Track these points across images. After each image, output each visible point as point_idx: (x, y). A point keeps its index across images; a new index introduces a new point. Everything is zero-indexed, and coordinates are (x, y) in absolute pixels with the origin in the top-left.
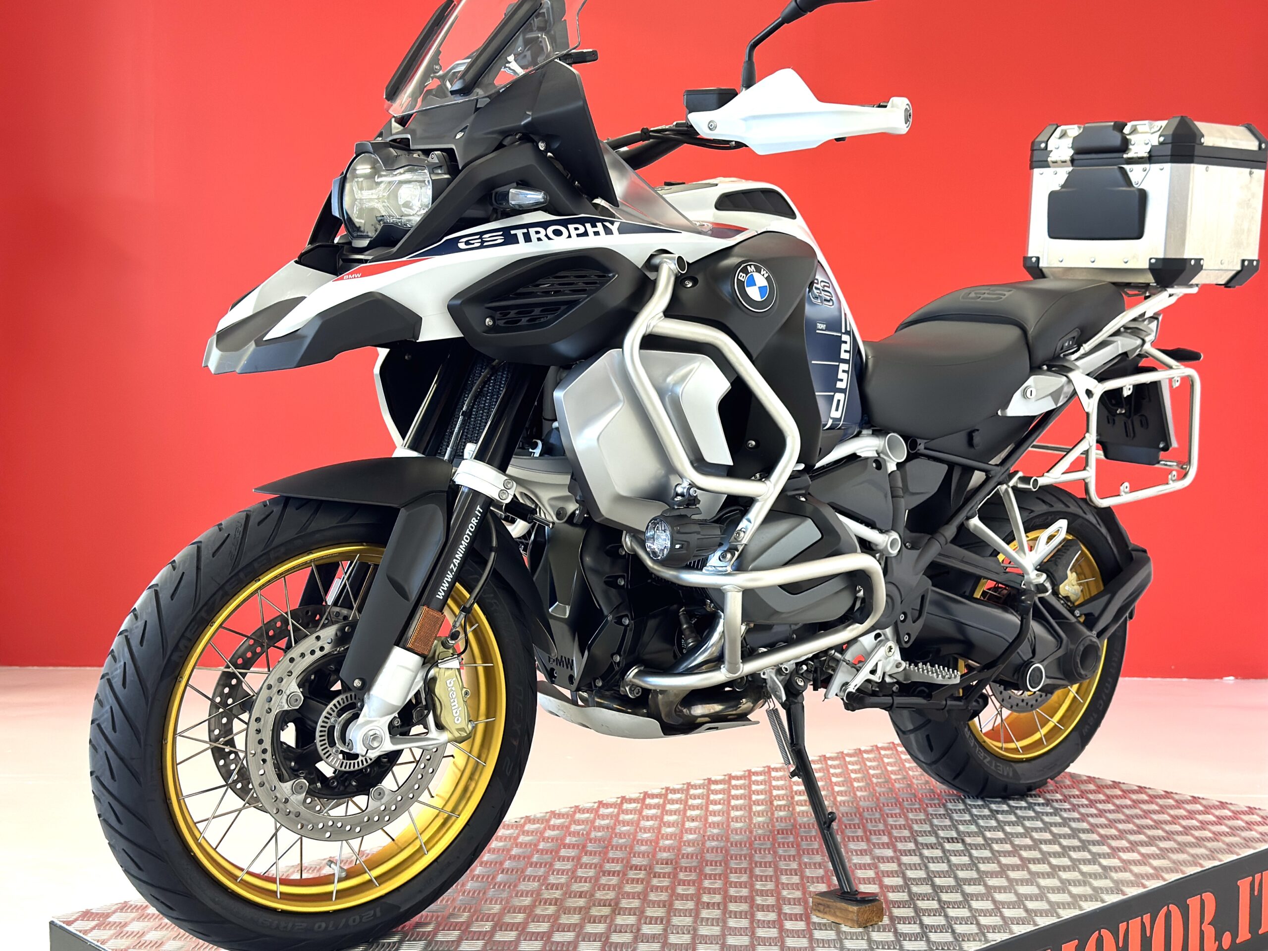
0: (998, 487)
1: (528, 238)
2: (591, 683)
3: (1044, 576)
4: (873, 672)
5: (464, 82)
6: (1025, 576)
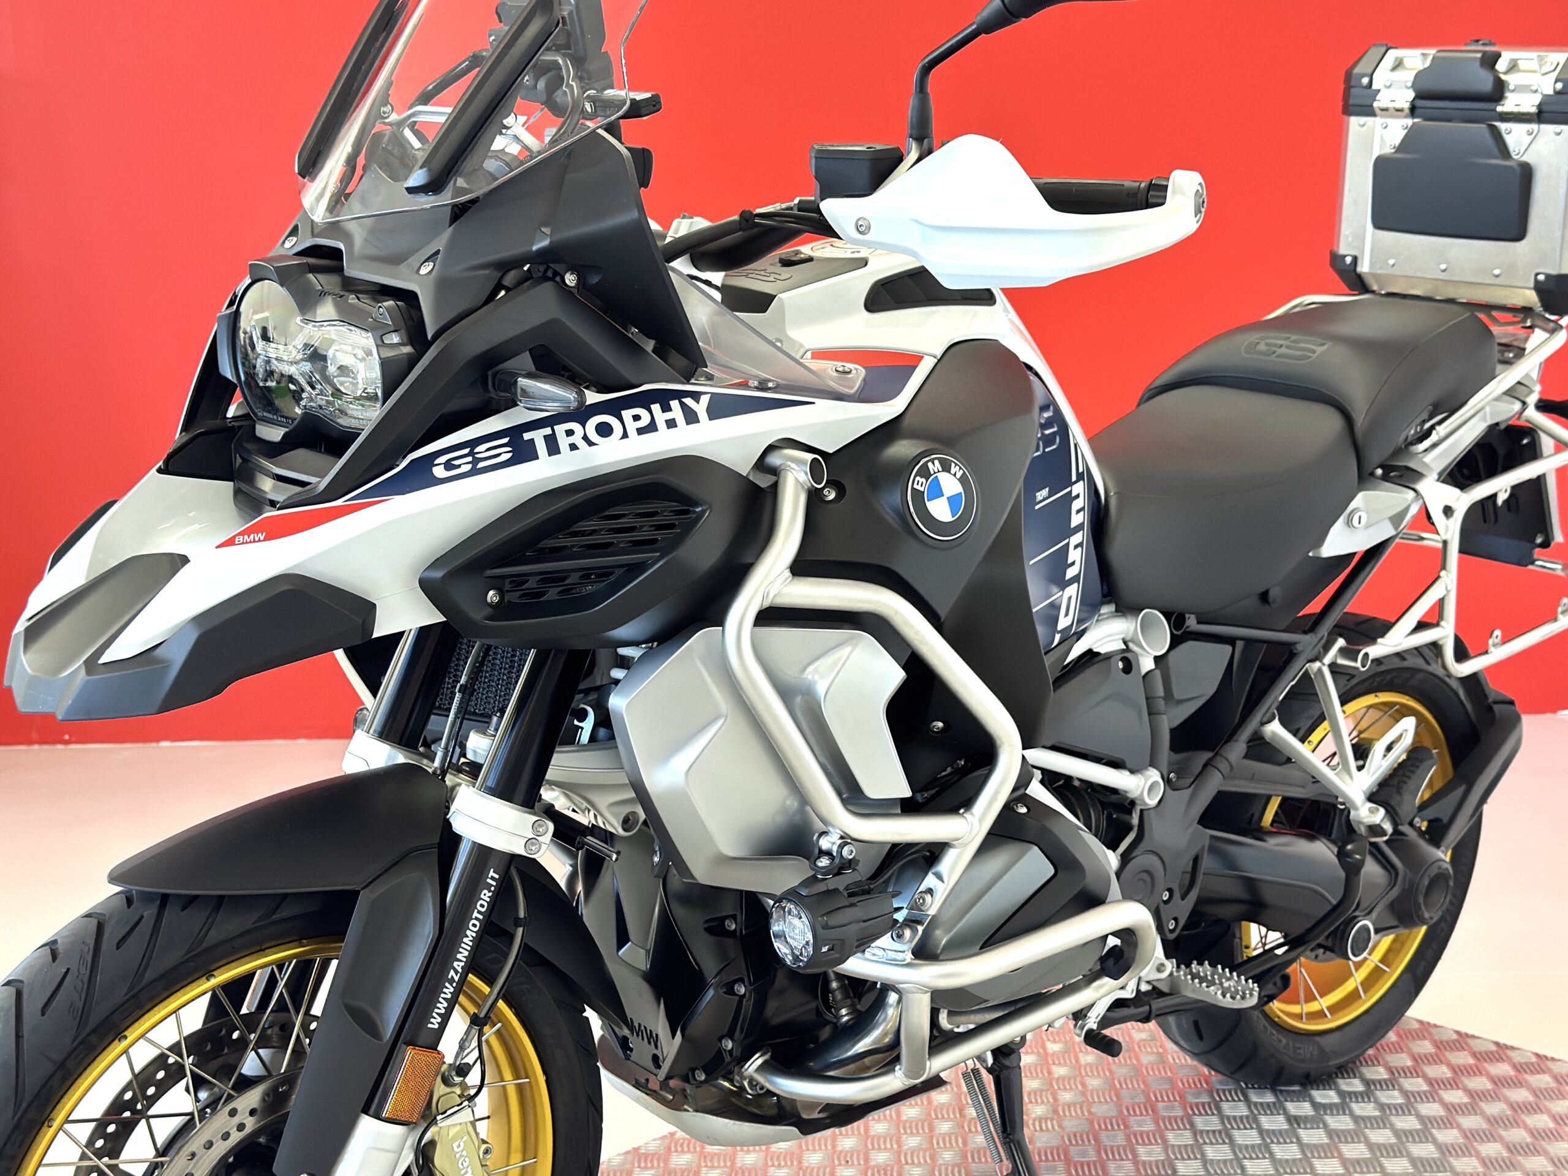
0: (1307, 665)
2: (688, 1075)
3: (1382, 811)
5: (429, 170)
6: (1352, 813)
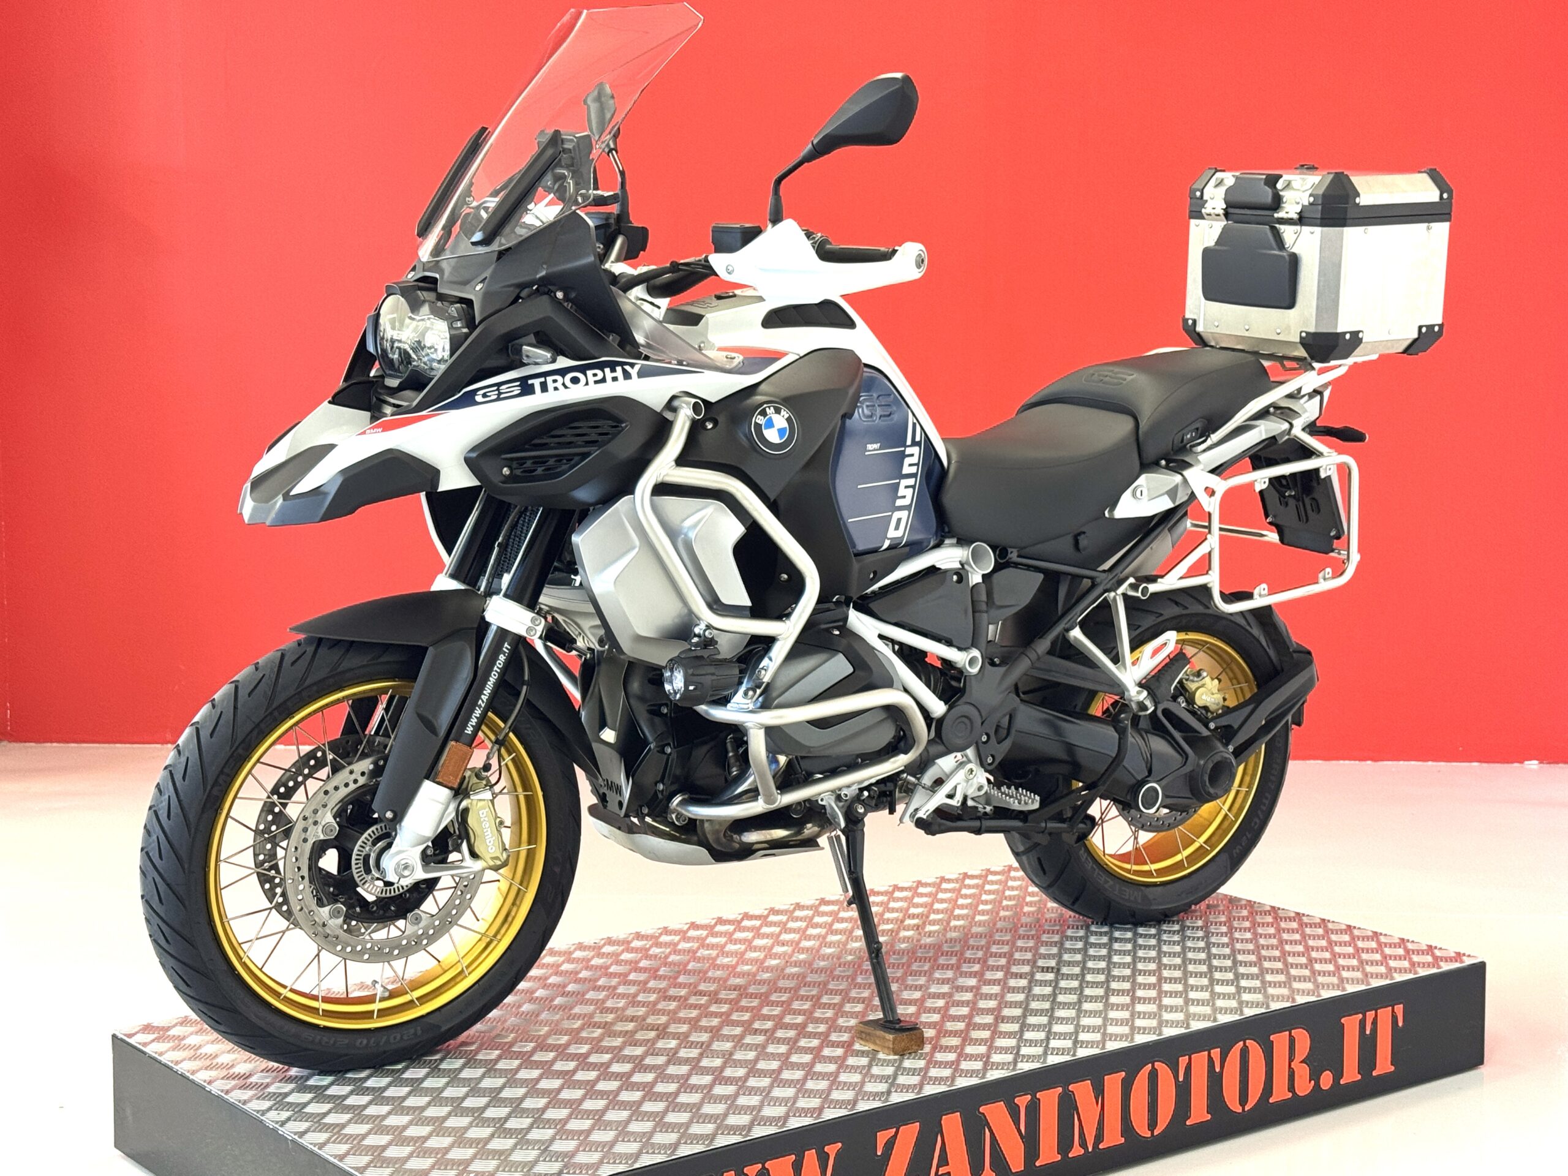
0: (1106, 595)
1: (544, 388)
3: (1145, 693)
4: (951, 796)
5: (484, 233)
6: (1126, 693)
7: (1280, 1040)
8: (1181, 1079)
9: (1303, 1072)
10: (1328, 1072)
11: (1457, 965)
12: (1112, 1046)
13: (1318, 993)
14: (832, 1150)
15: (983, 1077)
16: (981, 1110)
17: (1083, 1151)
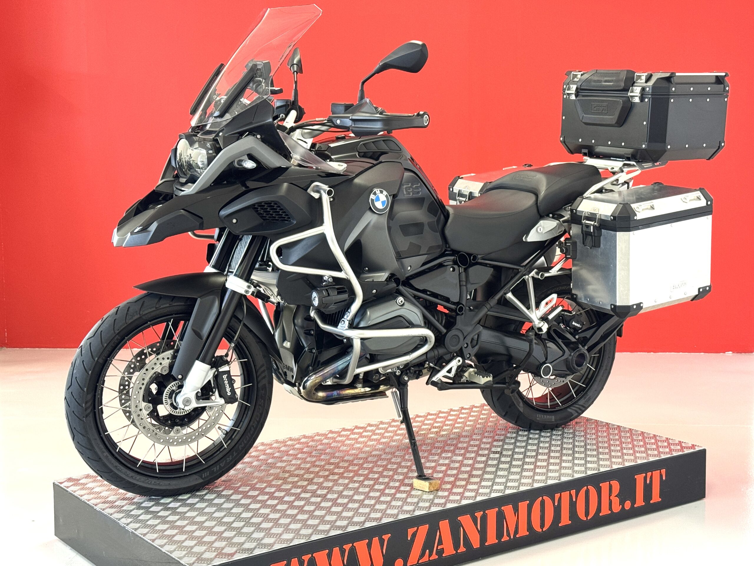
7: (605, 486)
8: (556, 504)
9: (616, 501)
10: (628, 501)
11: (692, 451)
12: (523, 488)
13: (624, 464)
14: (386, 537)
15: (460, 503)
16: (458, 519)
17: (508, 538)
